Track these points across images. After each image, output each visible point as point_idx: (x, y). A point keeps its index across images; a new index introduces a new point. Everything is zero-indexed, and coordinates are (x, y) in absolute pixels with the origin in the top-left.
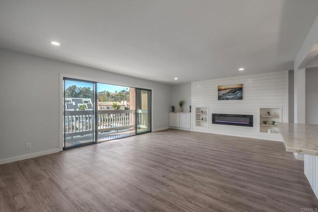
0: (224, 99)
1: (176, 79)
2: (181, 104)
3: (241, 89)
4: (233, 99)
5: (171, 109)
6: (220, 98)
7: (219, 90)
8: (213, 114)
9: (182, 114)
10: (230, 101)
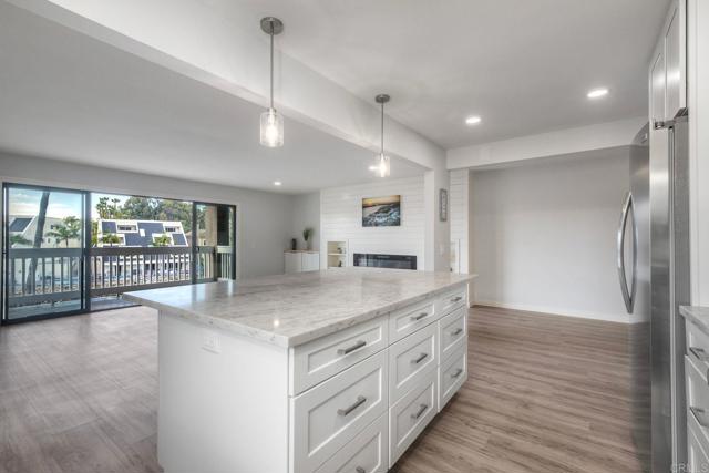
0: (371, 225)
1: (277, 184)
2: (307, 234)
3: (397, 205)
4: (384, 224)
5: (289, 245)
6: (366, 223)
7: (365, 207)
8: (355, 255)
9: (306, 254)
10: (380, 228)
